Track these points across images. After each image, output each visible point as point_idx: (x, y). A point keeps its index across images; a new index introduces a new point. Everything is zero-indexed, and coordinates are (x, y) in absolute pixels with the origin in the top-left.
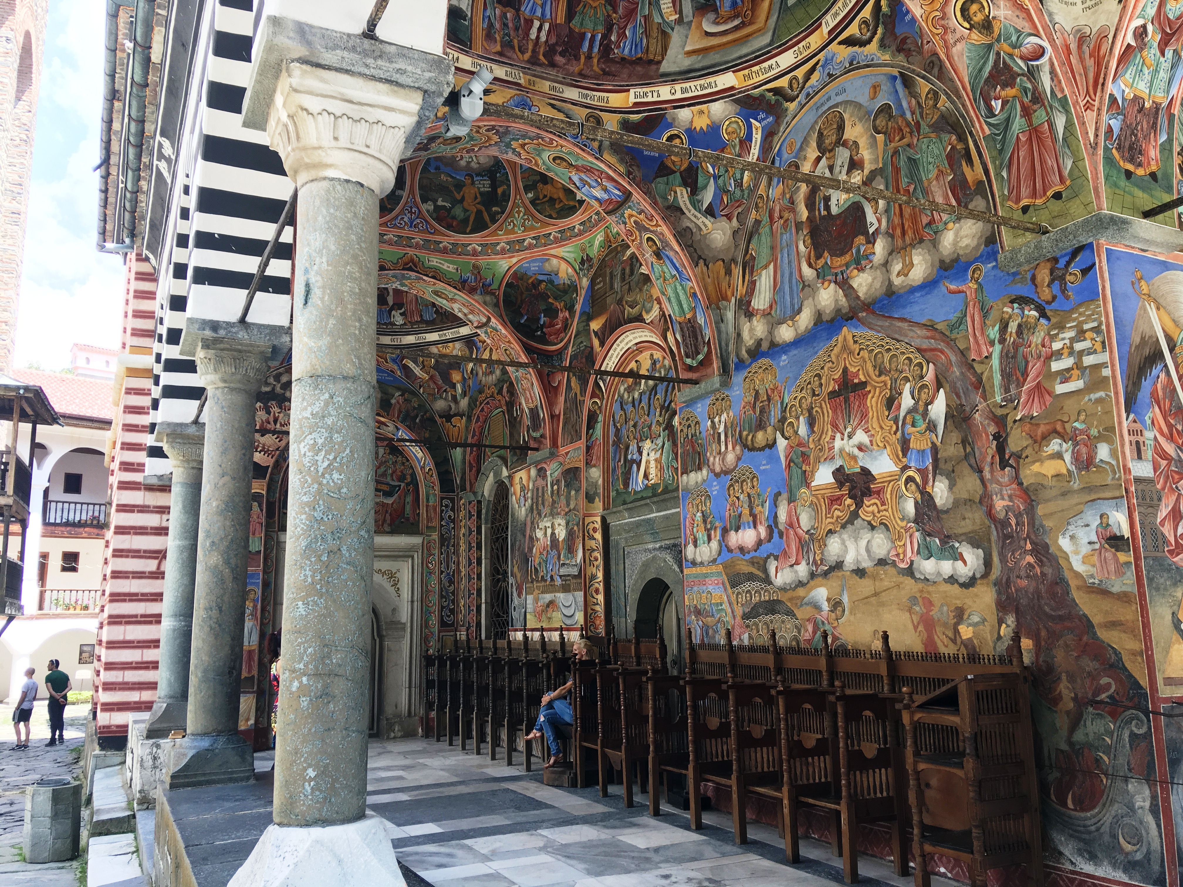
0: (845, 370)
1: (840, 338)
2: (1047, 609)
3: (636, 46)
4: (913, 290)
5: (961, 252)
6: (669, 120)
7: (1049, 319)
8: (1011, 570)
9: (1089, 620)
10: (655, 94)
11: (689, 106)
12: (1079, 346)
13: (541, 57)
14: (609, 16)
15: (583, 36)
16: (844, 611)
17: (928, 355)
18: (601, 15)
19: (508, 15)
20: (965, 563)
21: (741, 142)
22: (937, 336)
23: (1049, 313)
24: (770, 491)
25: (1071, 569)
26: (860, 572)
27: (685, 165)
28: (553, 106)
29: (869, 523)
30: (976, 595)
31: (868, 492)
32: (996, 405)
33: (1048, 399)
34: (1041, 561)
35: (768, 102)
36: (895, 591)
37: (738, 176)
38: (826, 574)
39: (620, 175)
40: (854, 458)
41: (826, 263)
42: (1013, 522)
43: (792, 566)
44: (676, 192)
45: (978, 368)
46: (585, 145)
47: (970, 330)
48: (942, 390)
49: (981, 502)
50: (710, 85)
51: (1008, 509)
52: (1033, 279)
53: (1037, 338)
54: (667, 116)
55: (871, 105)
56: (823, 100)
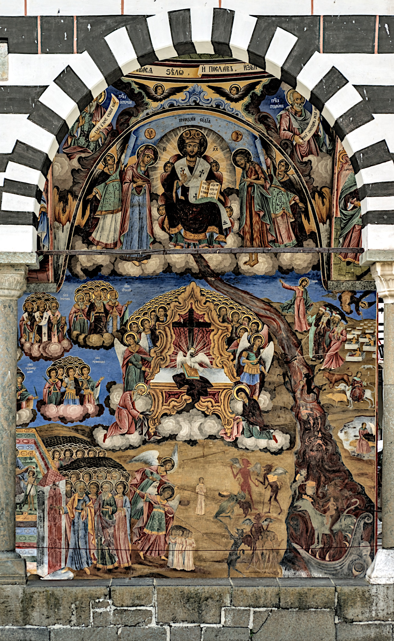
0: (191, 311)
1: (189, 289)
2: (326, 467)
4: (256, 277)
5: (295, 267)
7: (347, 322)
8: (307, 446)
9: (349, 472)
12: (361, 340)
16: (173, 466)
17: (264, 319)
20: (276, 441)
21: (98, 106)
22: (272, 310)
23: (347, 319)
24: (103, 380)
25: (343, 448)
26: (192, 443)
29: (203, 412)
30: (282, 459)
31: (206, 394)
32: (308, 359)
33: (341, 363)
34: (327, 443)
35: (133, 91)
36: (221, 455)
37: (86, 128)
38: (159, 442)
40: (196, 370)
41: (180, 233)
42: (312, 422)
43: (123, 435)
45: (299, 336)
47: (296, 313)
48: (272, 343)
49: (292, 409)
51: (309, 415)
52: (340, 298)
53: (338, 330)
55: (233, 145)
56: (187, 117)
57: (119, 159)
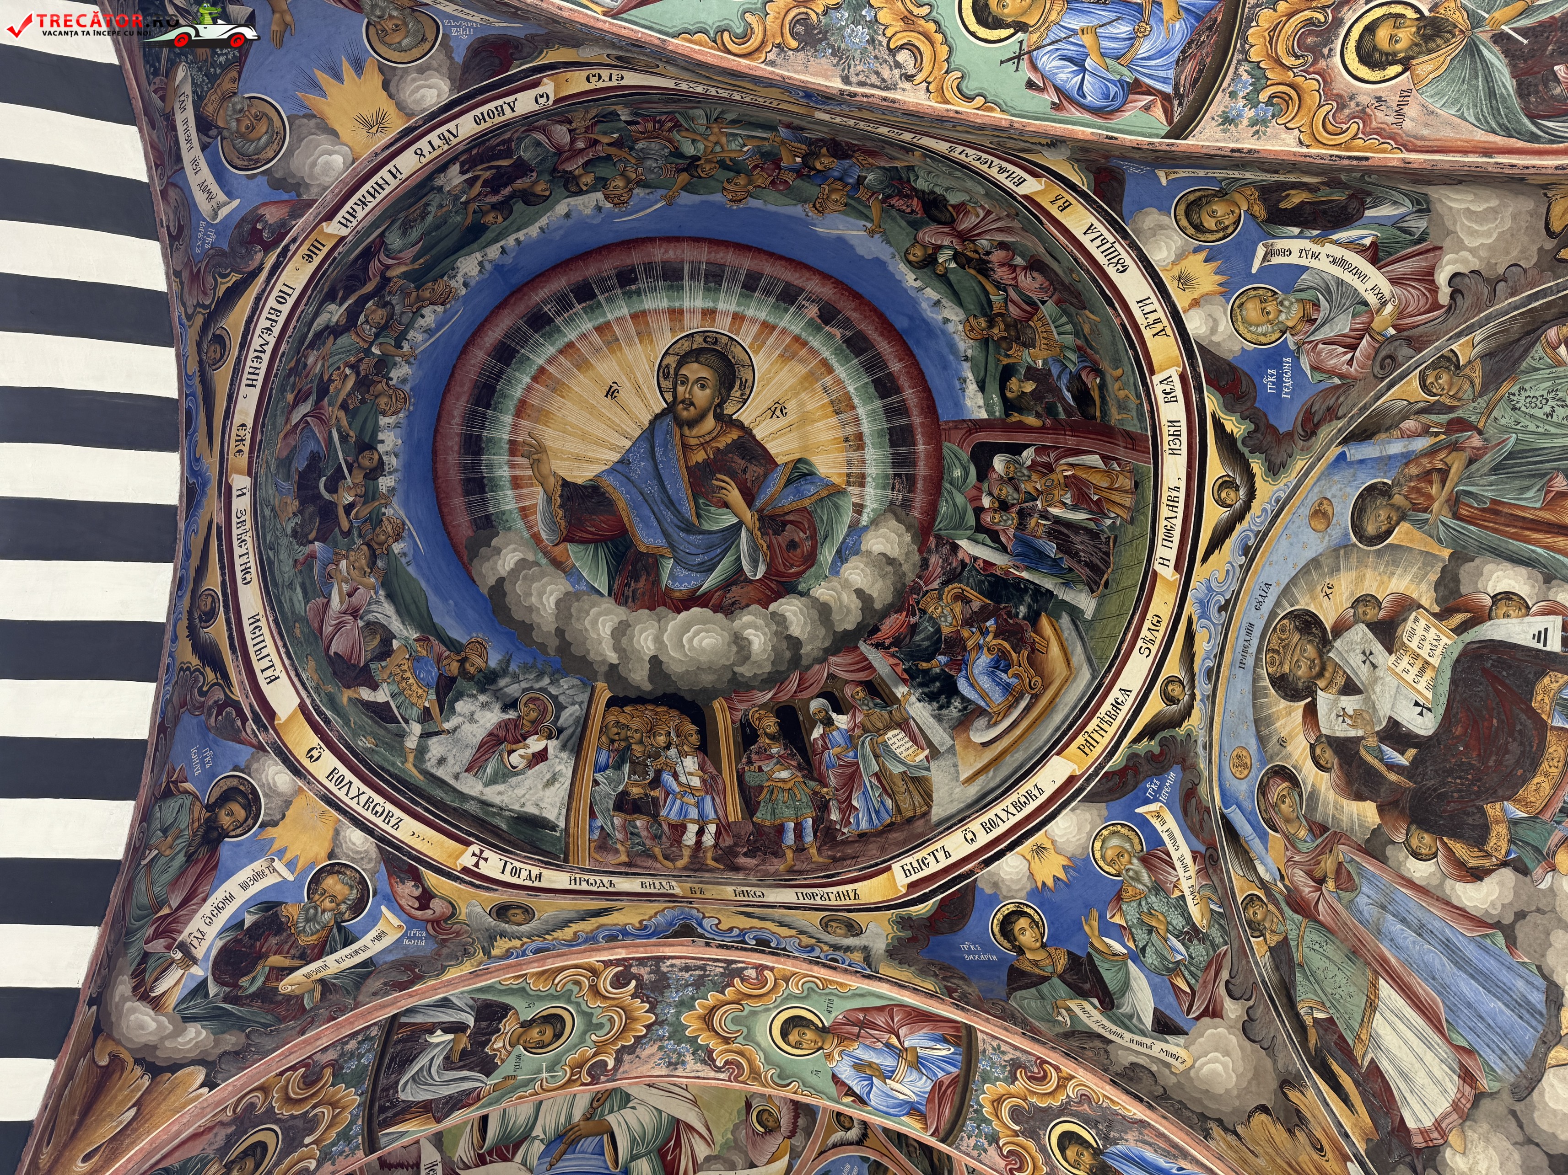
3: (877, 812)
6: (988, 891)
10: (940, 855)
11: (1011, 847)
13: (710, 862)
14: (815, 793)
15: (780, 830)
18: (803, 795)
19: (638, 823)
21: (1144, 860)
27: (1062, 962)
28: (748, 915)
35: (1151, 757)
37: (1178, 922)
39: (931, 996)
44: (1069, 1010)
46: (837, 961)
50: (1029, 796)
54: (980, 884)
55: (1335, 533)
56: (1241, 642)
57: (1263, 885)
